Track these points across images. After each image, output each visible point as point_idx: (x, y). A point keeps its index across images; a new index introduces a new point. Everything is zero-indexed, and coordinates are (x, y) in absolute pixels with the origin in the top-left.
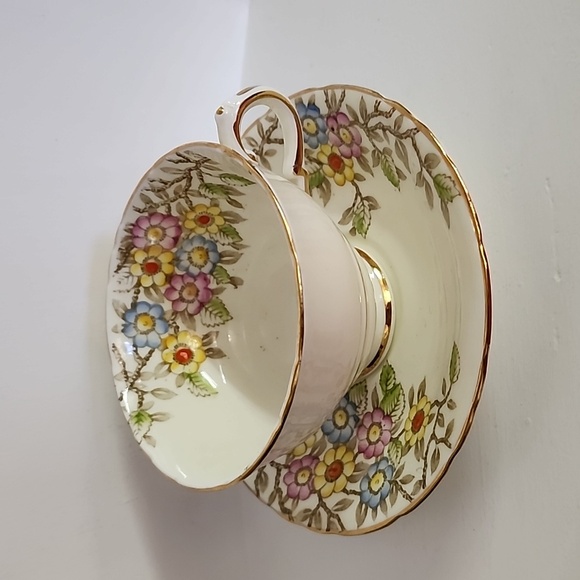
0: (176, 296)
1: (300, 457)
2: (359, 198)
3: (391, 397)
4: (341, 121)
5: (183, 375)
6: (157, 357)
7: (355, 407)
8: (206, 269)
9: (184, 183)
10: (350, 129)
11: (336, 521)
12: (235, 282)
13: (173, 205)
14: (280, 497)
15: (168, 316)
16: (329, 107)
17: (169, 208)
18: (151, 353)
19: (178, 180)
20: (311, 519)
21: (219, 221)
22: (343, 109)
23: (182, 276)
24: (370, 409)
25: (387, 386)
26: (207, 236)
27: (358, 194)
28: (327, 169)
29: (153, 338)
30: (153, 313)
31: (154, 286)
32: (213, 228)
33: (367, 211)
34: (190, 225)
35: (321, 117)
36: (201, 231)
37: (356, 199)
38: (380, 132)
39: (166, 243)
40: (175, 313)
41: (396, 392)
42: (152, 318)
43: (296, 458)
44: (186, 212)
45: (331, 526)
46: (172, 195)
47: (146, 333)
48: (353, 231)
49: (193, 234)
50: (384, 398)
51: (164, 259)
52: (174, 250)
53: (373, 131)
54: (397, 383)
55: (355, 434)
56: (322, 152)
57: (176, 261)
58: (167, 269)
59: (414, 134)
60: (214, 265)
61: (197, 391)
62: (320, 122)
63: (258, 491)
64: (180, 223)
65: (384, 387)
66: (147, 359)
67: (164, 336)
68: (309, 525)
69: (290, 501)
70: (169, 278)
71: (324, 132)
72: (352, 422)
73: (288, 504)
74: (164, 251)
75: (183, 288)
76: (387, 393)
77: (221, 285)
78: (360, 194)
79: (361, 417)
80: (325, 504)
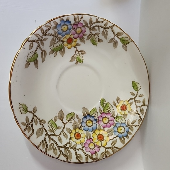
1: (85, 142)
2: (77, 52)
3: (107, 107)
4: (79, 26)
7: (93, 117)
10: (82, 28)
11: (115, 148)
14: (90, 156)
16: (75, 21)
20: (106, 155)
22: (82, 21)
24: (100, 114)
25: (103, 105)
27: (77, 50)
28: (65, 43)
33: (81, 55)
35: (71, 25)
37: (76, 52)
38: (97, 28)
41: (108, 105)
43: (84, 143)
45: (114, 151)
48: (77, 63)
50: (104, 109)
53: (93, 28)
54: (107, 102)
55: (98, 125)
56: (66, 37)
59: (113, 27)
62: (70, 27)
63: (80, 161)
69: (94, 155)
71: (70, 30)
72: (94, 122)
76: (104, 107)
78: (78, 50)
79: (97, 119)
80: (107, 147)
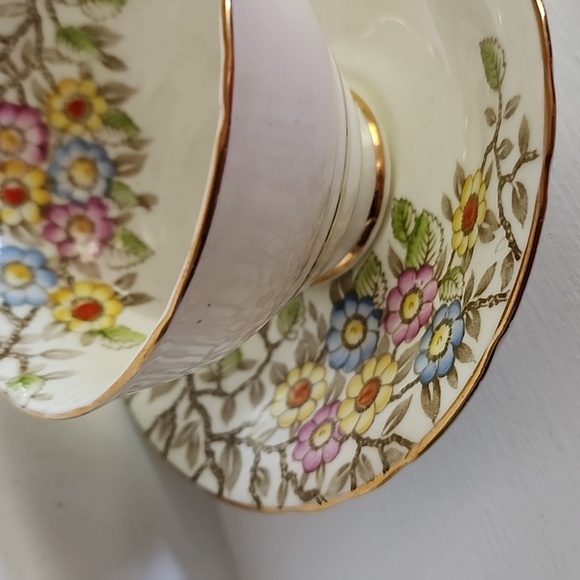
0: (60, 236)
1: (310, 418)
3: (418, 239)
5: (92, 333)
6: (44, 317)
7: (369, 300)
8: (99, 190)
9: (31, 34)
11: (395, 445)
12: (145, 202)
13: (27, 85)
14: (295, 482)
15: (54, 265)
17: (21, 92)
18: (34, 311)
19: (22, 30)
20: (353, 476)
21: (100, 105)
23: (65, 208)
24: (393, 282)
25: (405, 231)
26: (87, 138)
29: (35, 293)
30: (29, 260)
31: (24, 223)
32: (94, 121)
34: (59, 120)
36: (77, 129)
39: (29, 155)
40: (64, 260)
41: (423, 226)
42: (30, 268)
43: (304, 423)
44: (49, 96)
45: (389, 459)
46: (20, 64)
47: (22, 287)
49: (67, 139)
50: (409, 251)
51: (32, 181)
52: (45, 166)
55: (382, 334)
57: (49, 184)
58: (38, 196)
60: (109, 182)
61: (115, 345)
63: (257, 499)
64: (44, 119)
65: (403, 236)
66: (28, 319)
67: (53, 290)
68: (354, 487)
69: (312, 476)
70: (46, 210)
72: (372, 324)
73: (311, 484)
74: (30, 168)
75: (69, 224)
76: (409, 242)
77: (126, 211)
79: (384, 306)
80: (368, 439)
